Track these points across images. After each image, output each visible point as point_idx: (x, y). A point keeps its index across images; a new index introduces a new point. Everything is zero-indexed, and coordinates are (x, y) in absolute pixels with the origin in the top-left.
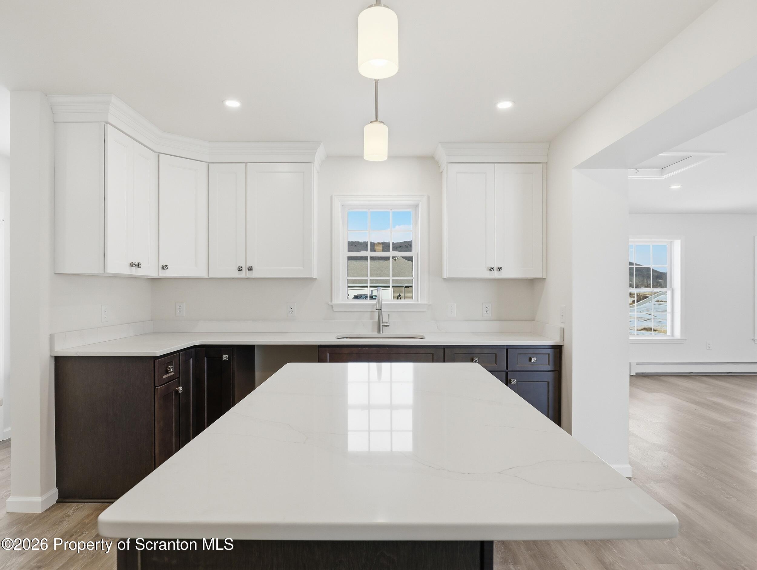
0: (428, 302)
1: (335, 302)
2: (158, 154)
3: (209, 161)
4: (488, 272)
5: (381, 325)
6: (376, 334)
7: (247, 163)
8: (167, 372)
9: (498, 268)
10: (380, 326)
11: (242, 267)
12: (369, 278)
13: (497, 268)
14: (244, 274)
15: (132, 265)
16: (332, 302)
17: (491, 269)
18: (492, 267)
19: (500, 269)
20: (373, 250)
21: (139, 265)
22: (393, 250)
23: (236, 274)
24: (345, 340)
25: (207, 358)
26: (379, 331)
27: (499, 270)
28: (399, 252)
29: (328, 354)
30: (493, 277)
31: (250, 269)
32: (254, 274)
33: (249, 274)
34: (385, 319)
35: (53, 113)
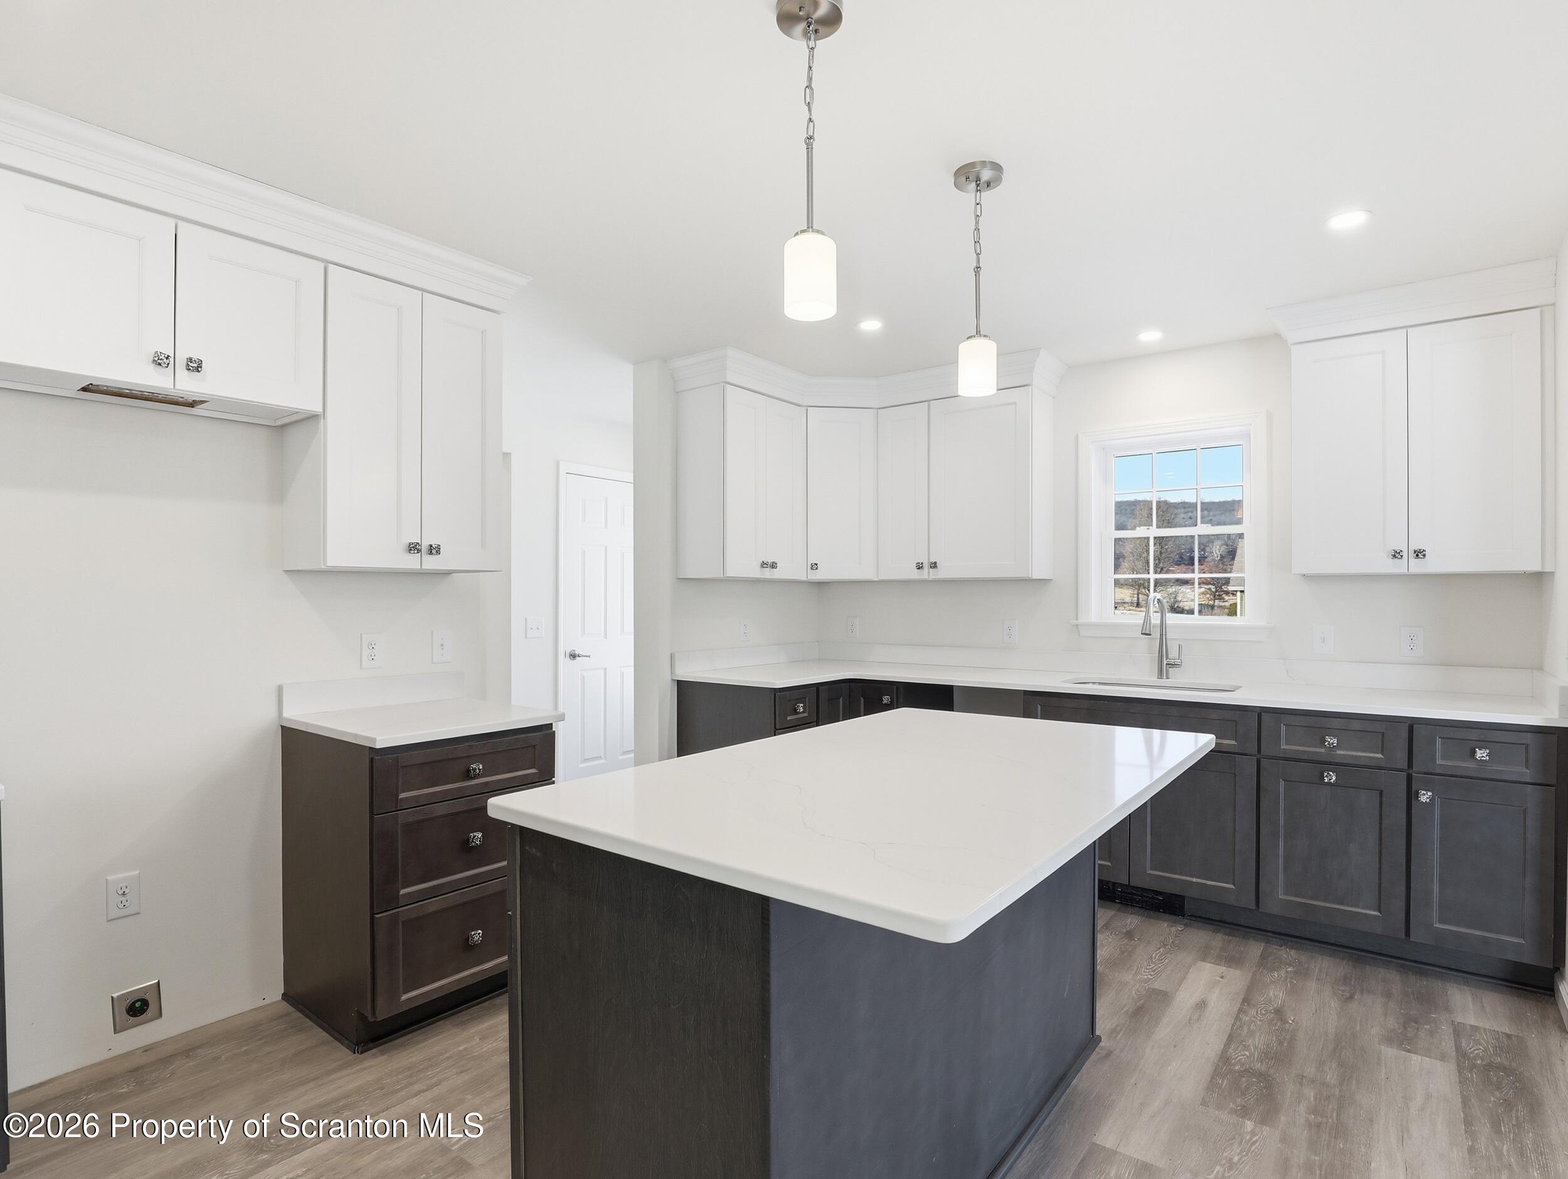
0: (1268, 623)
1: (1082, 620)
2: (806, 408)
3: (878, 407)
4: (1391, 561)
5: (1165, 662)
6: (1154, 679)
7: (929, 401)
8: (795, 712)
9: (1415, 552)
10: (1165, 665)
11: (922, 563)
12: (1152, 576)
13: (1413, 552)
14: (925, 574)
15: (764, 565)
16: (1077, 620)
17: (1397, 555)
18: (1398, 549)
19: (1419, 554)
20: (1164, 523)
21: (773, 566)
22: (1202, 523)
23: (915, 575)
24: (1090, 686)
25: (864, 698)
26: (1160, 675)
27: (1417, 555)
28: (1212, 525)
29: (1039, 707)
30: (1404, 571)
31: (934, 565)
32: (941, 573)
33: (933, 575)
34: (1173, 653)
35: (675, 381)
